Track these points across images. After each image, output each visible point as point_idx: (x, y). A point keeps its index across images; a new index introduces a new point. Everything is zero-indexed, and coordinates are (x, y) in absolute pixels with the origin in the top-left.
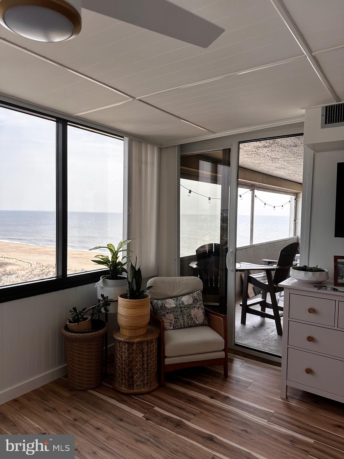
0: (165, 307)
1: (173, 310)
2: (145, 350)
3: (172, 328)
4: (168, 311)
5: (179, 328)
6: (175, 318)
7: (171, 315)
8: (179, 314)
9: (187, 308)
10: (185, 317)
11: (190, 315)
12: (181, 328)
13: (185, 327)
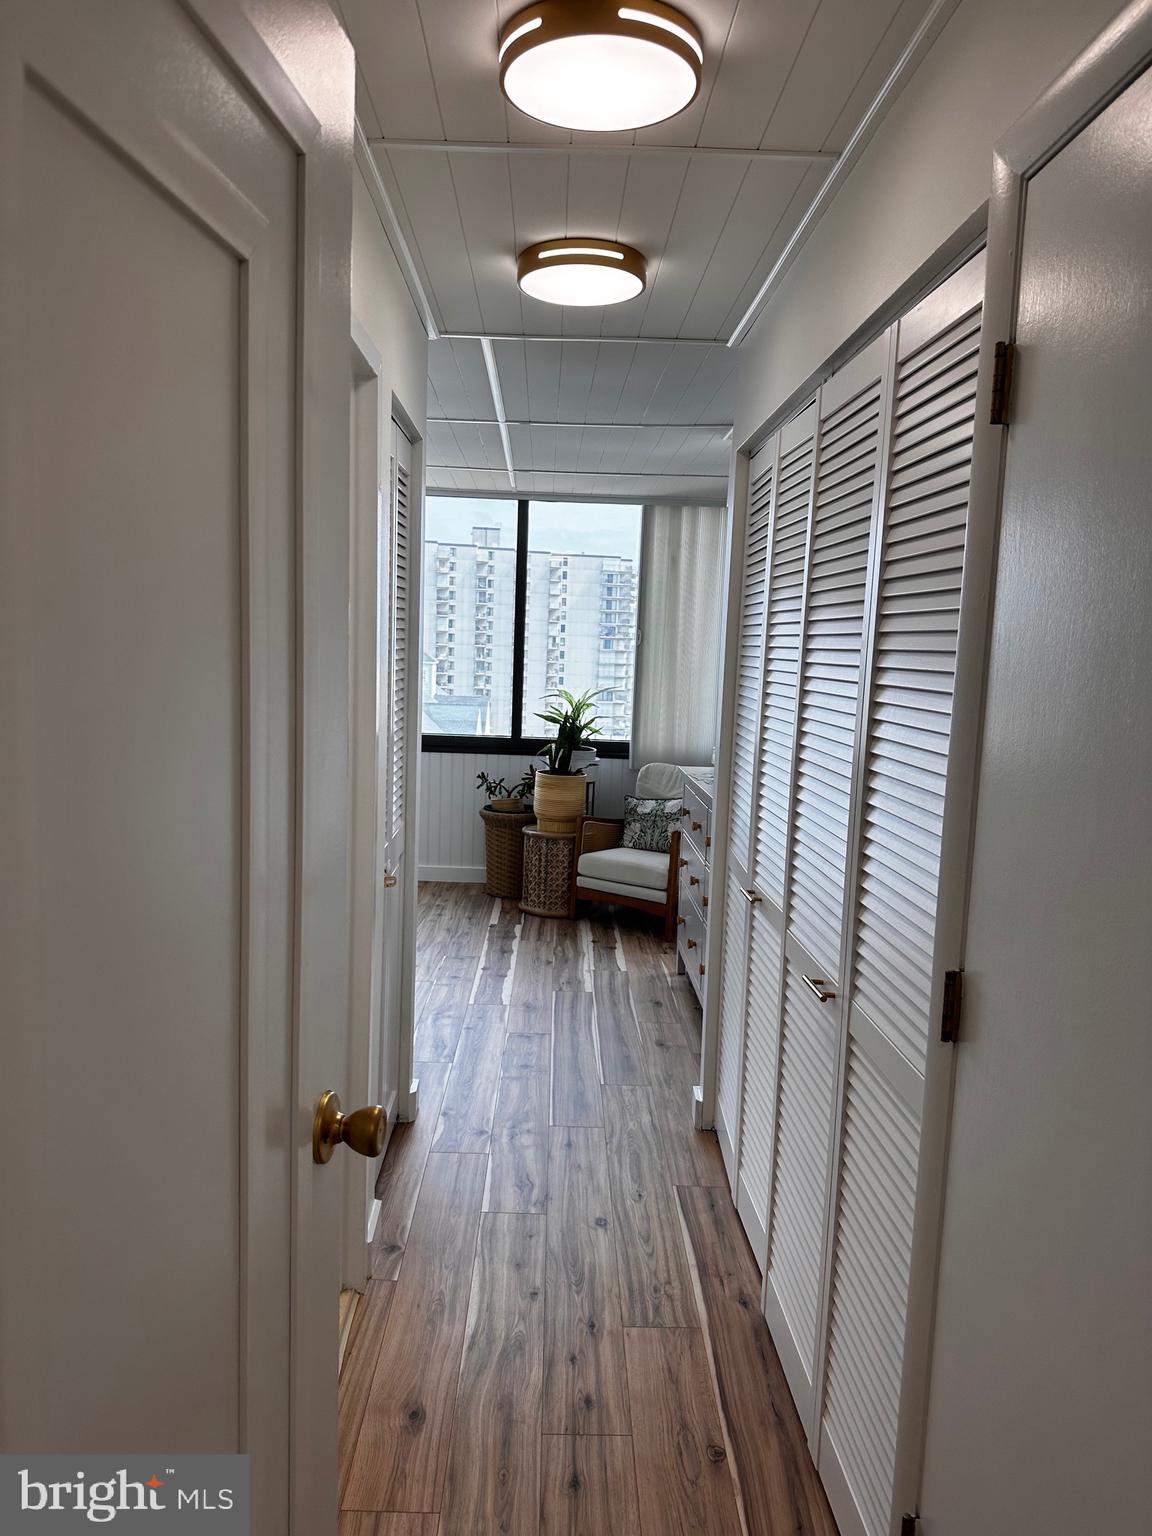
0: (636, 811)
1: (644, 817)
2: (544, 850)
3: (631, 845)
4: (636, 817)
5: (642, 849)
6: (641, 831)
7: (638, 825)
8: (649, 825)
9: (664, 819)
10: (657, 832)
11: (666, 831)
12: (646, 850)
13: (651, 850)
